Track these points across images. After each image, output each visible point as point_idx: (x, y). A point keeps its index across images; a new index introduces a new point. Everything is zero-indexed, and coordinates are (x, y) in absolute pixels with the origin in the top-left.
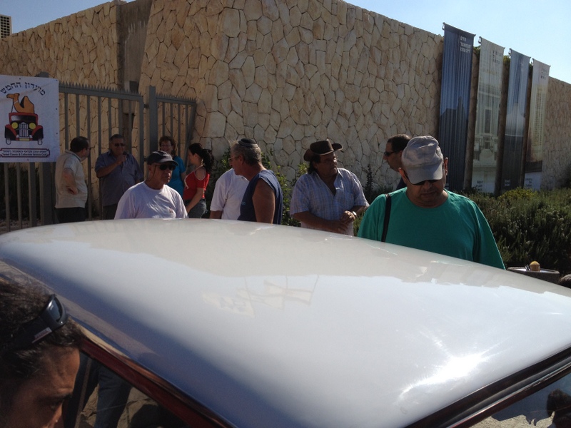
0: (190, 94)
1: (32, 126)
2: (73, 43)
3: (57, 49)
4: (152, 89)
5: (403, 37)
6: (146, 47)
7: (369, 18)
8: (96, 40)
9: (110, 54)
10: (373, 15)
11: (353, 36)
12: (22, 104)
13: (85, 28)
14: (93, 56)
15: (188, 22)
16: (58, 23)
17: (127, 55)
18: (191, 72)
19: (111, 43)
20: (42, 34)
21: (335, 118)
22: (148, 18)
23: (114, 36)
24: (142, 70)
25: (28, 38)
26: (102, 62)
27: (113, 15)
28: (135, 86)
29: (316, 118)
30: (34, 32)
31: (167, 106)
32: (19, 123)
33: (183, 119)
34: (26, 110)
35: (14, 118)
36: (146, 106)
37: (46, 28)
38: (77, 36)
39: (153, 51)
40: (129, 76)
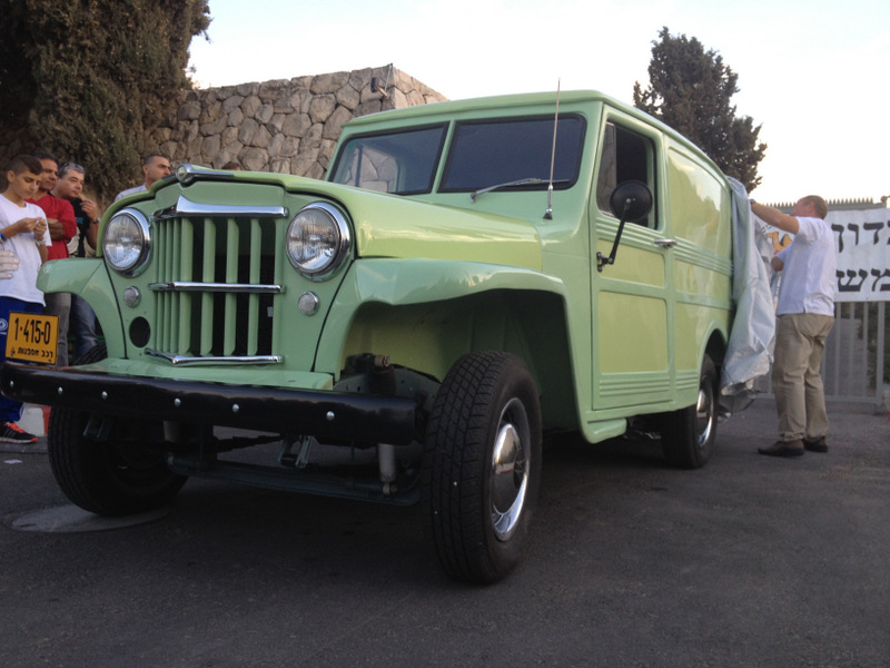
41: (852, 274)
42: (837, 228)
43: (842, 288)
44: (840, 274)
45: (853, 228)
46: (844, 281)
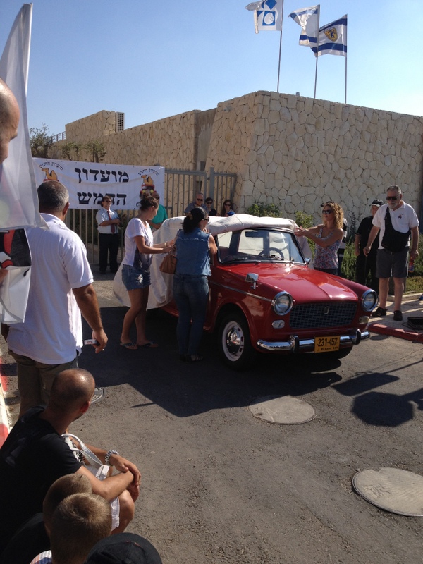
0: (234, 170)
2: (167, 136)
3: (156, 140)
4: (212, 169)
5: (390, 121)
6: (211, 141)
7: (360, 113)
8: (181, 134)
9: (190, 144)
10: (364, 109)
11: (347, 125)
12: (147, 180)
13: (174, 126)
14: (179, 144)
15: (235, 127)
16: (158, 123)
17: (200, 145)
18: (235, 157)
19: (190, 137)
20: (148, 130)
21: (331, 181)
22: (212, 123)
23: (193, 133)
24: (208, 155)
25: (138, 131)
26: (185, 148)
27: (193, 120)
28: (203, 164)
29: (317, 181)
30: (142, 127)
31: (220, 177)
32: (146, 189)
33: (229, 185)
34: (149, 183)
35: (144, 187)
36: (208, 179)
37: (150, 125)
38: (170, 132)
39: (215, 143)
40: (201, 158)
41: (85, 195)
42: (78, 170)
43: (81, 202)
45: (85, 171)
46: (82, 198)
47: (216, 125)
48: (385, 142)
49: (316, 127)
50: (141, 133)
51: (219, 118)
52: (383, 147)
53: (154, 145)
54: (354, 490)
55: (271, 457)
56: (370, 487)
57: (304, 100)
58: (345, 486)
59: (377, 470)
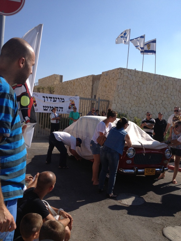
0: (108, 99)
1: (74, 106)
2: (81, 85)
3: (76, 86)
4: (99, 98)
5: (174, 82)
6: (99, 87)
7: (161, 78)
8: (86, 84)
9: (90, 88)
10: (163, 76)
11: (156, 82)
12: (72, 102)
13: (84, 81)
14: (85, 88)
15: (109, 81)
16: (77, 79)
17: (94, 89)
18: (109, 94)
19: (90, 85)
20: (72, 82)
21: (149, 105)
22: (100, 80)
23: (91, 84)
24: (97, 92)
26: (87, 90)
27: (91, 79)
28: (95, 96)
29: (143, 105)
30: (70, 81)
31: (102, 102)
32: (71, 106)
33: (106, 105)
34: (73, 103)
35: (71, 105)
36: (97, 102)
37: (74, 80)
38: (82, 83)
39: (100, 88)
40: (94, 94)
41: (46, 107)
42: (44, 97)
43: (44, 110)
44: (44, 107)
45: (47, 97)
46: (45, 108)
47: (101, 81)
48: (172, 90)
49: (143, 83)
50: (70, 83)
51: (102, 78)
52: (171, 92)
53: (75, 88)
54: (164, 235)
55: (126, 220)
56: (171, 234)
57: (138, 72)
58: (159, 233)
59: (173, 227)
